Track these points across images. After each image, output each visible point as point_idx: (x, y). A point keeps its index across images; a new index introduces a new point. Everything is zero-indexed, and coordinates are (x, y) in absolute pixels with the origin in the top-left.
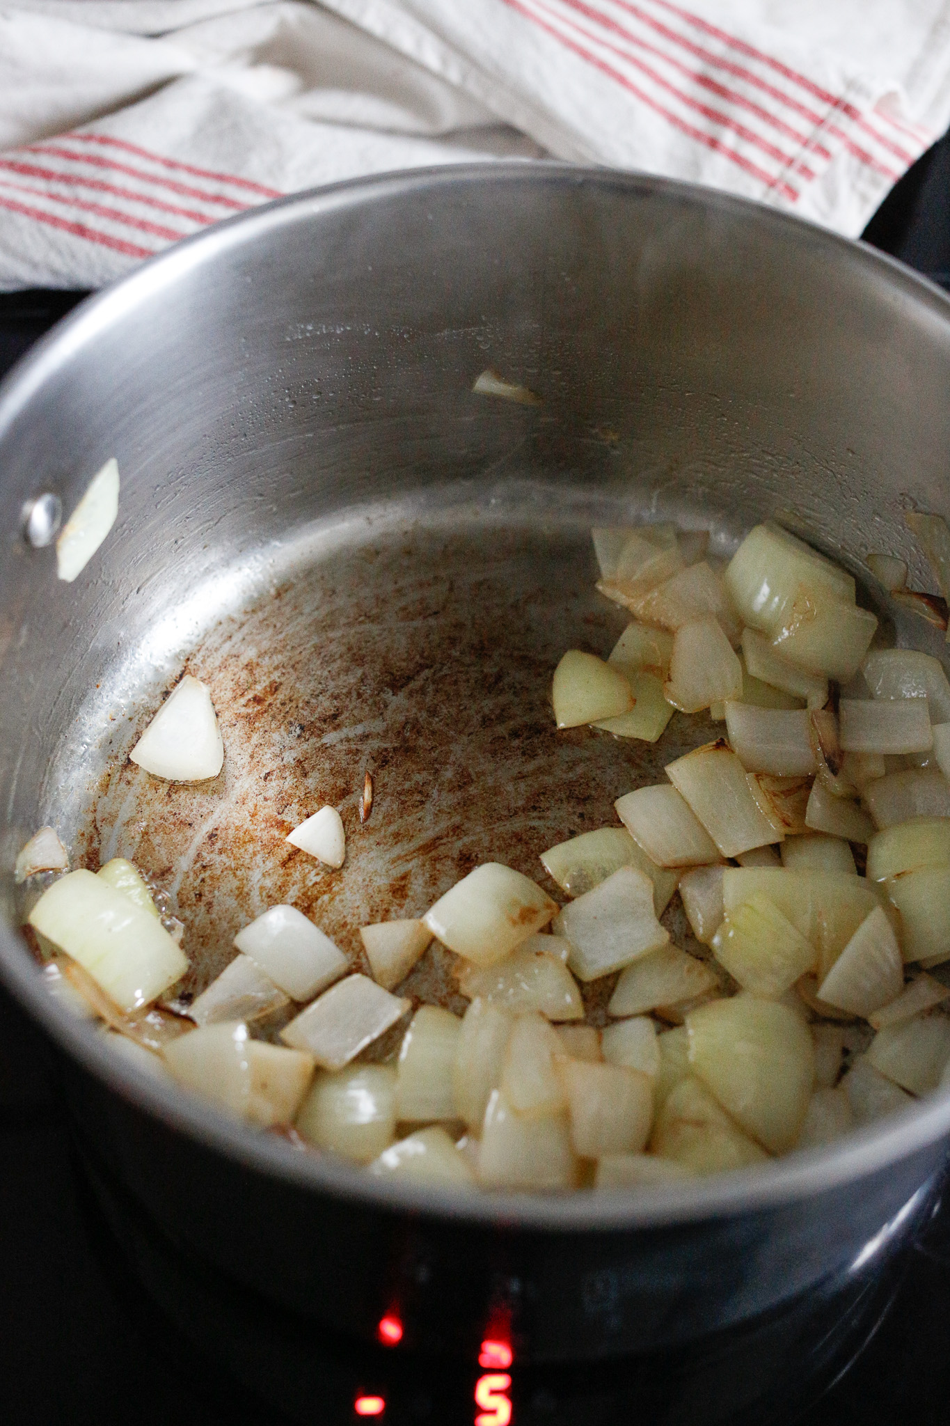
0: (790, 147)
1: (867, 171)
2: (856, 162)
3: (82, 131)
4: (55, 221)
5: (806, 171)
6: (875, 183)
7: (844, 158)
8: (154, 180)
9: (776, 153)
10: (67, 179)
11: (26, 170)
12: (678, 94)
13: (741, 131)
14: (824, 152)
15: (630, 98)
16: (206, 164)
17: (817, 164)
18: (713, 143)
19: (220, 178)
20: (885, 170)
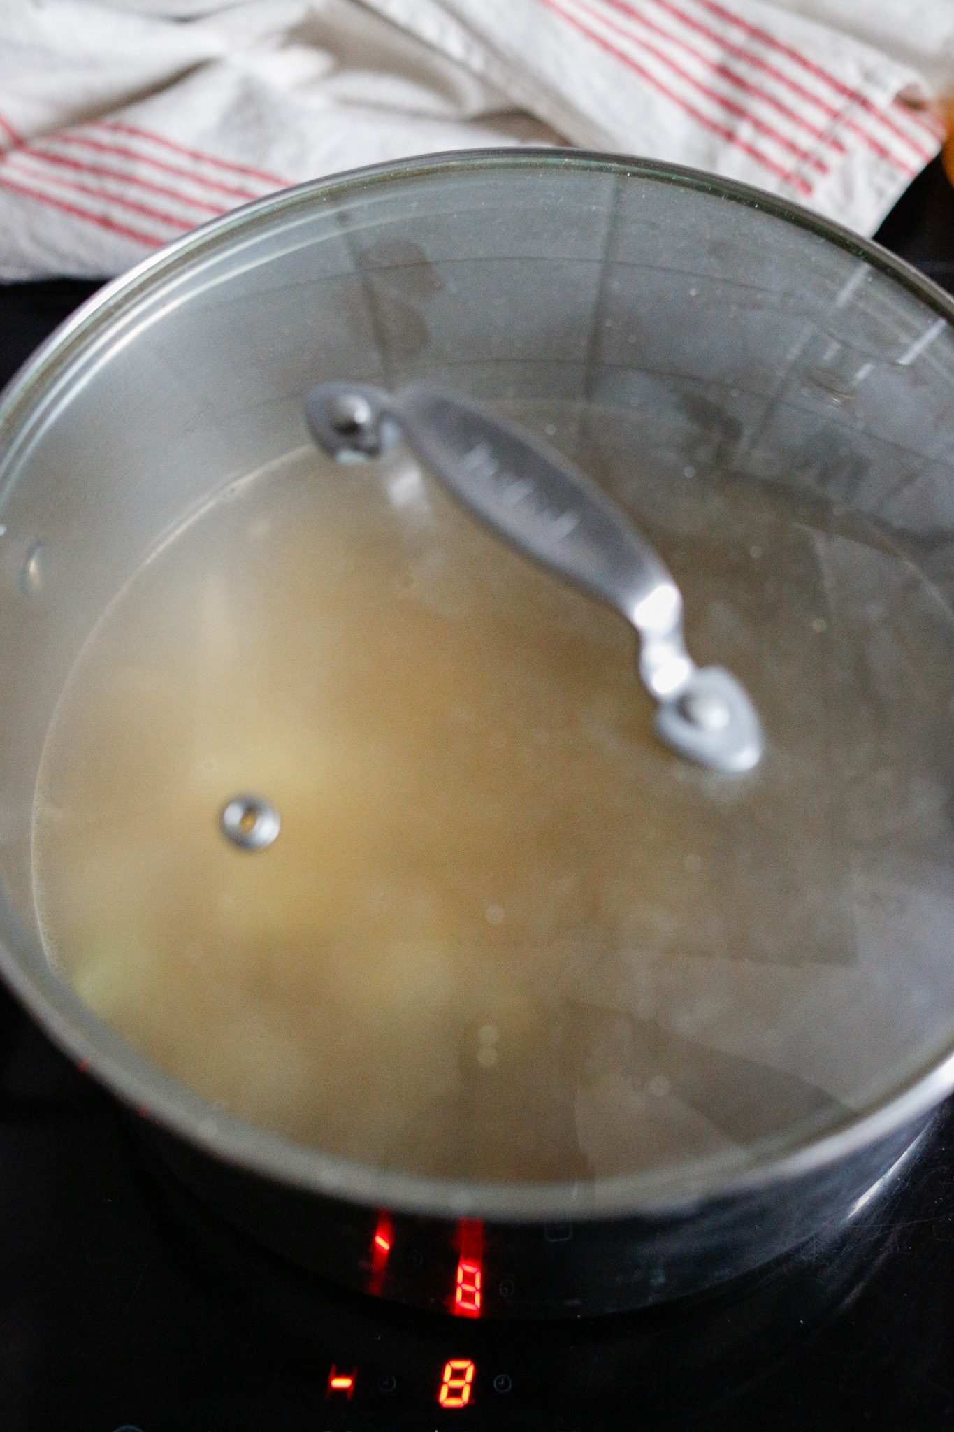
0: (806, 141)
1: (884, 167)
2: (872, 156)
3: (111, 120)
4: (83, 214)
5: (821, 167)
6: (892, 178)
7: (861, 154)
8: (178, 172)
9: (791, 147)
10: (97, 171)
11: (56, 160)
12: (698, 86)
13: (759, 125)
14: (839, 146)
15: (648, 89)
16: (231, 156)
17: (832, 158)
18: (730, 136)
19: (243, 170)
20: (902, 165)
